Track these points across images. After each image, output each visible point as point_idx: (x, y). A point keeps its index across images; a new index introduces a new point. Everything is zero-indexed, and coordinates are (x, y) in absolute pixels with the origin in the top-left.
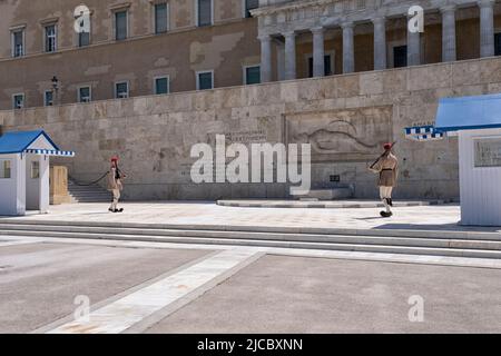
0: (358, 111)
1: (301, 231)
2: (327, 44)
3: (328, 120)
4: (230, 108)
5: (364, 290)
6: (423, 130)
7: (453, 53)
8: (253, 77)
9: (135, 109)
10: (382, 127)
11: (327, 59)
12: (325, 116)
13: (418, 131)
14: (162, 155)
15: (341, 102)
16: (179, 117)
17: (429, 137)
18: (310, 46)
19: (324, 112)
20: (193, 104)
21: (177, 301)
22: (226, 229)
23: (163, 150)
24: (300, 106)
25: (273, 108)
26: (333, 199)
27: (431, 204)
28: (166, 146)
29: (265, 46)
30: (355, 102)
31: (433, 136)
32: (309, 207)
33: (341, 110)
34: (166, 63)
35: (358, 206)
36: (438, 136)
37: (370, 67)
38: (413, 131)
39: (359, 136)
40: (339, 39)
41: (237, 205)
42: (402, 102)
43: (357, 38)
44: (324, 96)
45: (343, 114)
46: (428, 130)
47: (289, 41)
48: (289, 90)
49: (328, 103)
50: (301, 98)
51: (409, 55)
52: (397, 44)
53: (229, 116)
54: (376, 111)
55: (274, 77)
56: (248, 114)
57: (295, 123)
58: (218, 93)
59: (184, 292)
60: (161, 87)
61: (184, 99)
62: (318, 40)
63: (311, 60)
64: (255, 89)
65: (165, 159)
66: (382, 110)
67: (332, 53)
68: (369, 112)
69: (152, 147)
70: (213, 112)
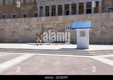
0: (58, 24)
1: (43, 50)
2: (52, 9)
3: (52, 26)
4: (30, 22)
5: (54, 63)
6: (70, 29)
7: (78, 13)
8: (36, 16)
9: (7, 21)
10: (63, 28)
11: (52, 12)
12: (51, 25)
13: (69, 29)
14: (13, 33)
15: (54, 22)
16: (18, 24)
17: (71, 30)
18: (49, 10)
19: (51, 24)
20: (21, 21)
21: (11, 66)
22: (27, 49)
23: (14, 31)
24: (46, 22)
25: (40, 23)
26: (52, 43)
27: (73, 44)
28: (15, 30)
29: (39, 9)
30: (57, 22)
31: (72, 30)
32: (47, 45)
33: (54, 24)
34: (15, 11)
35: (57, 45)
36: (73, 30)
37: (61, 15)
38: (68, 29)
39: (58, 29)
40: (55, 8)
41: (31, 44)
42: (67, 23)
43: (59, 8)
44: (51, 20)
45: (55, 25)
46: (71, 29)
47: (44, 8)
48: (43, 19)
49: (52, 22)
50: (46, 21)
51: (69, 13)
52: (67, 10)
53: (30, 24)
54: (62, 24)
55: (41, 16)
56: (34, 24)
57: (44, 26)
58: (27, 19)
59: (13, 64)
60: (14, 17)
61: (19, 20)
62: (50, 8)
63: (49, 12)
64: (36, 18)
65: (14, 33)
66: (63, 24)
67: (53, 11)
68: (60, 24)
69: (11, 30)
70: (26, 23)
